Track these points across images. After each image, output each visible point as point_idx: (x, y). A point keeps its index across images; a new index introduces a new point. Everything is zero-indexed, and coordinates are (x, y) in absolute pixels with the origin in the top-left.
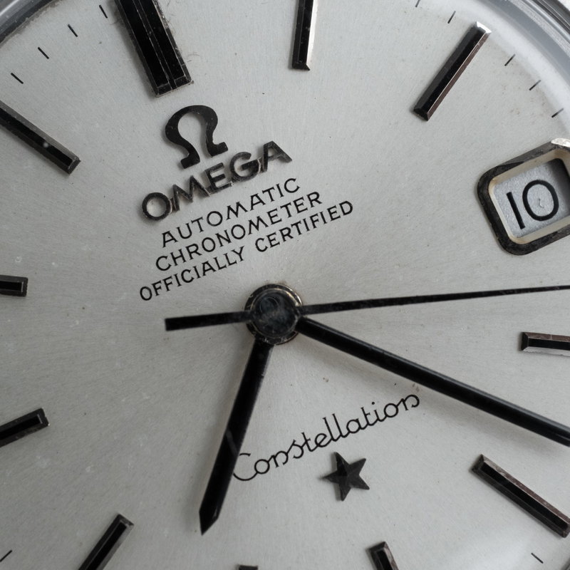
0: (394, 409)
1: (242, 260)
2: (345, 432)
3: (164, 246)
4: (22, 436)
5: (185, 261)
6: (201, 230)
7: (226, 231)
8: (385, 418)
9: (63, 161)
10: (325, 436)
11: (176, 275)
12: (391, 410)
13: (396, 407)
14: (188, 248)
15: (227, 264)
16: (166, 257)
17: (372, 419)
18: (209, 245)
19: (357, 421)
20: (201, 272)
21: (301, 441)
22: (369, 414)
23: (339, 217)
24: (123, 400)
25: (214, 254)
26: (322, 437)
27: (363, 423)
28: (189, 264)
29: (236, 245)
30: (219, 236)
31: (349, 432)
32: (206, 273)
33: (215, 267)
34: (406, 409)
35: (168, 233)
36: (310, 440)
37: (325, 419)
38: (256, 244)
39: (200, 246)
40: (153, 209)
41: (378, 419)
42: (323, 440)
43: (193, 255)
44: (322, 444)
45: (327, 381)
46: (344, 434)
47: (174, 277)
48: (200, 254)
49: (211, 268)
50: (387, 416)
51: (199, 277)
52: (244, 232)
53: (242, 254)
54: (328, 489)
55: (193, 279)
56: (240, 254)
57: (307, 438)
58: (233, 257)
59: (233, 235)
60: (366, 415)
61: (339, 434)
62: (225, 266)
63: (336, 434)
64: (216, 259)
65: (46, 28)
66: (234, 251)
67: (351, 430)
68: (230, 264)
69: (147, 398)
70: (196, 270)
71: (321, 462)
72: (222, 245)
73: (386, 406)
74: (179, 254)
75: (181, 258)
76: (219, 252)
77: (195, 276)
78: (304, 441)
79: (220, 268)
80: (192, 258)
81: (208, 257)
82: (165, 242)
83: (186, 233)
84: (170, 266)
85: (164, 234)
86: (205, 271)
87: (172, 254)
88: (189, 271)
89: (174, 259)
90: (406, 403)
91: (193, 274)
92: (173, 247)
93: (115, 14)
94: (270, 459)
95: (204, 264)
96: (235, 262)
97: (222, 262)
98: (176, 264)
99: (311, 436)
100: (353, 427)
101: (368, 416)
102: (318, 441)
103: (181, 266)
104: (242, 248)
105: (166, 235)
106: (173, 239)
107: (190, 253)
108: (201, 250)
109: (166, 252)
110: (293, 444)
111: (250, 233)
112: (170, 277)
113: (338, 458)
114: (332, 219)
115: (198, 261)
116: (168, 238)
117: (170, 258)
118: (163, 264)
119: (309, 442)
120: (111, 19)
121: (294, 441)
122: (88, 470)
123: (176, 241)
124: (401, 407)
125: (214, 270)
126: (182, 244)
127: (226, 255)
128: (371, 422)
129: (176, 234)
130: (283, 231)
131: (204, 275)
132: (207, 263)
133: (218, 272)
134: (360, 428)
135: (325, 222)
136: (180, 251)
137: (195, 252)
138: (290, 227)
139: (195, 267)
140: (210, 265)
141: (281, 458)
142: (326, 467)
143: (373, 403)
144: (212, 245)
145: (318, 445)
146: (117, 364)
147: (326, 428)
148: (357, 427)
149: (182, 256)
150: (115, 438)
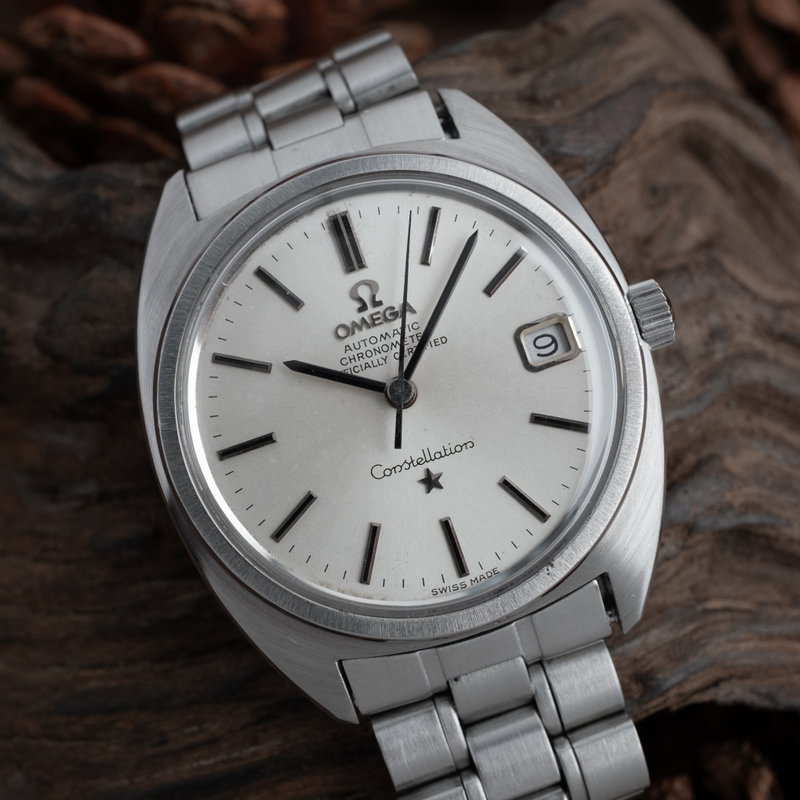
1: (386, 363)
3: (345, 353)
4: (263, 445)
6: (366, 346)
7: (379, 347)
9: (295, 303)
12: (458, 449)
14: (358, 354)
15: (378, 365)
16: (346, 359)
17: (448, 452)
18: (369, 354)
20: (364, 368)
21: (409, 461)
23: (439, 345)
24: (317, 432)
25: (371, 359)
28: (358, 363)
29: (383, 355)
30: (375, 350)
32: (366, 369)
33: (371, 366)
35: (348, 346)
38: (394, 355)
39: (364, 354)
40: (341, 333)
45: (426, 431)
47: (349, 370)
48: (364, 358)
49: (369, 366)
51: (362, 370)
52: (388, 348)
54: (422, 488)
55: (359, 371)
56: (385, 360)
58: (381, 361)
59: (382, 350)
64: (372, 361)
65: (293, 232)
66: (382, 358)
70: (361, 367)
71: (419, 473)
72: (376, 355)
75: (354, 360)
76: (374, 358)
79: (374, 367)
80: (359, 360)
81: (368, 360)
82: (346, 350)
83: (357, 347)
84: (347, 363)
85: (346, 346)
86: (366, 367)
87: (349, 357)
88: (357, 367)
89: (350, 360)
91: (359, 368)
92: (350, 354)
93: (330, 229)
95: (365, 364)
96: (382, 364)
97: (376, 363)
98: (351, 363)
99: (414, 458)
100: (438, 456)
103: (354, 363)
104: (386, 357)
106: (350, 349)
107: (359, 357)
108: (364, 356)
109: (346, 355)
111: (391, 349)
112: (347, 370)
113: (428, 471)
114: (436, 346)
115: (362, 362)
116: (348, 348)
117: (348, 359)
118: (344, 362)
120: (327, 230)
122: (296, 466)
123: (352, 350)
125: (371, 368)
126: (355, 352)
127: (378, 360)
129: (352, 348)
130: (409, 350)
132: (367, 363)
133: (374, 369)
135: (432, 347)
136: (354, 356)
137: (362, 357)
139: (361, 365)
141: (398, 469)
142: (422, 476)
144: (371, 354)
145: (418, 464)
149: (354, 358)
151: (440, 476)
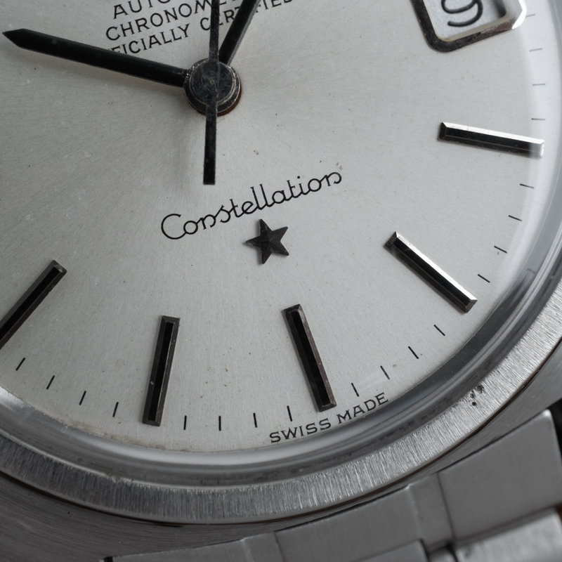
0: (318, 184)
1: (186, 36)
2: (270, 202)
3: (115, 18)
5: (133, 33)
6: (151, 6)
7: (173, 9)
8: (309, 191)
10: (252, 204)
11: (124, 46)
12: (315, 185)
13: (320, 182)
14: (137, 21)
15: (173, 39)
16: (116, 28)
17: (296, 191)
18: (157, 20)
19: (282, 192)
20: (147, 44)
21: (228, 207)
22: (294, 187)
23: (280, 4)
24: (66, 157)
25: (161, 29)
26: (248, 205)
27: (288, 195)
28: (137, 36)
29: (182, 22)
30: (167, 13)
31: (275, 202)
32: (152, 46)
33: (161, 41)
34: (329, 185)
35: (120, 6)
36: (237, 206)
37: (252, 188)
38: (201, 23)
39: (149, 21)
41: (302, 192)
42: (249, 208)
43: (142, 28)
44: (248, 211)
45: (258, 154)
46: (269, 204)
47: (122, 47)
48: (147, 28)
49: (158, 42)
50: (310, 190)
51: (145, 49)
52: (191, 11)
53: (187, 32)
54: (252, 254)
55: (139, 50)
56: (185, 31)
57: (235, 205)
58: (179, 33)
59: (180, 13)
60: (291, 188)
61: (264, 203)
62: (170, 41)
63: (262, 203)
64: (162, 33)
66: (179, 27)
67: (276, 200)
68: (175, 39)
69: (88, 156)
70: (143, 43)
71: (246, 228)
72: (169, 21)
73: (311, 181)
74: (128, 27)
75: (130, 30)
76: (166, 28)
77: (142, 48)
78: (231, 207)
79: (165, 42)
80: (140, 31)
81: (156, 31)
82: (116, 14)
83: (136, 7)
84: (119, 36)
85: (116, 7)
86: (151, 44)
87: (122, 25)
88: (137, 43)
89: (124, 30)
90: (329, 179)
91: (140, 45)
92: (123, 20)
94: (199, 221)
95: (151, 37)
96: (180, 38)
97: (168, 36)
98: (125, 35)
99: (238, 202)
100: (279, 197)
101: (293, 189)
102: (245, 209)
103: (130, 37)
104: (187, 25)
105: (118, 8)
106: (124, 12)
107: (139, 26)
108: (149, 24)
109: (117, 23)
110: (221, 209)
111: (196, 12)
112: (119, 47)
113: (262, 224)
114: (274, 6)
115: (145, 34)
116: (119, 10)
117: (120, 29)
118: (113, 34)
119: (236, 208)
121: (223, 207)
122: (28, 217)
123: (126, 14)
124: (324, 183)
125: (160, 44)
126: (132, 17)
127: (172, 30)
128: (295, 195)
129: (127, 8)
130: (227, 13)
131: (150, 47)
132: (154, 36)
133: (164, 45)
134: (285, 199)
135: (267, 8)
136: (130, 23)
137: (144, 25)
138: (234, 10)
139: (142, 40)
140: (156, 39)
141: (209, 221)
142: (252, 233)
143: (299, 177)
144: (160, 20)
145: (245, 212)
146: (63, 123)
147: (253, 196)
148: (282, 197)
149: (131, 28)
150: (56, 190)
151: (282, 231)
